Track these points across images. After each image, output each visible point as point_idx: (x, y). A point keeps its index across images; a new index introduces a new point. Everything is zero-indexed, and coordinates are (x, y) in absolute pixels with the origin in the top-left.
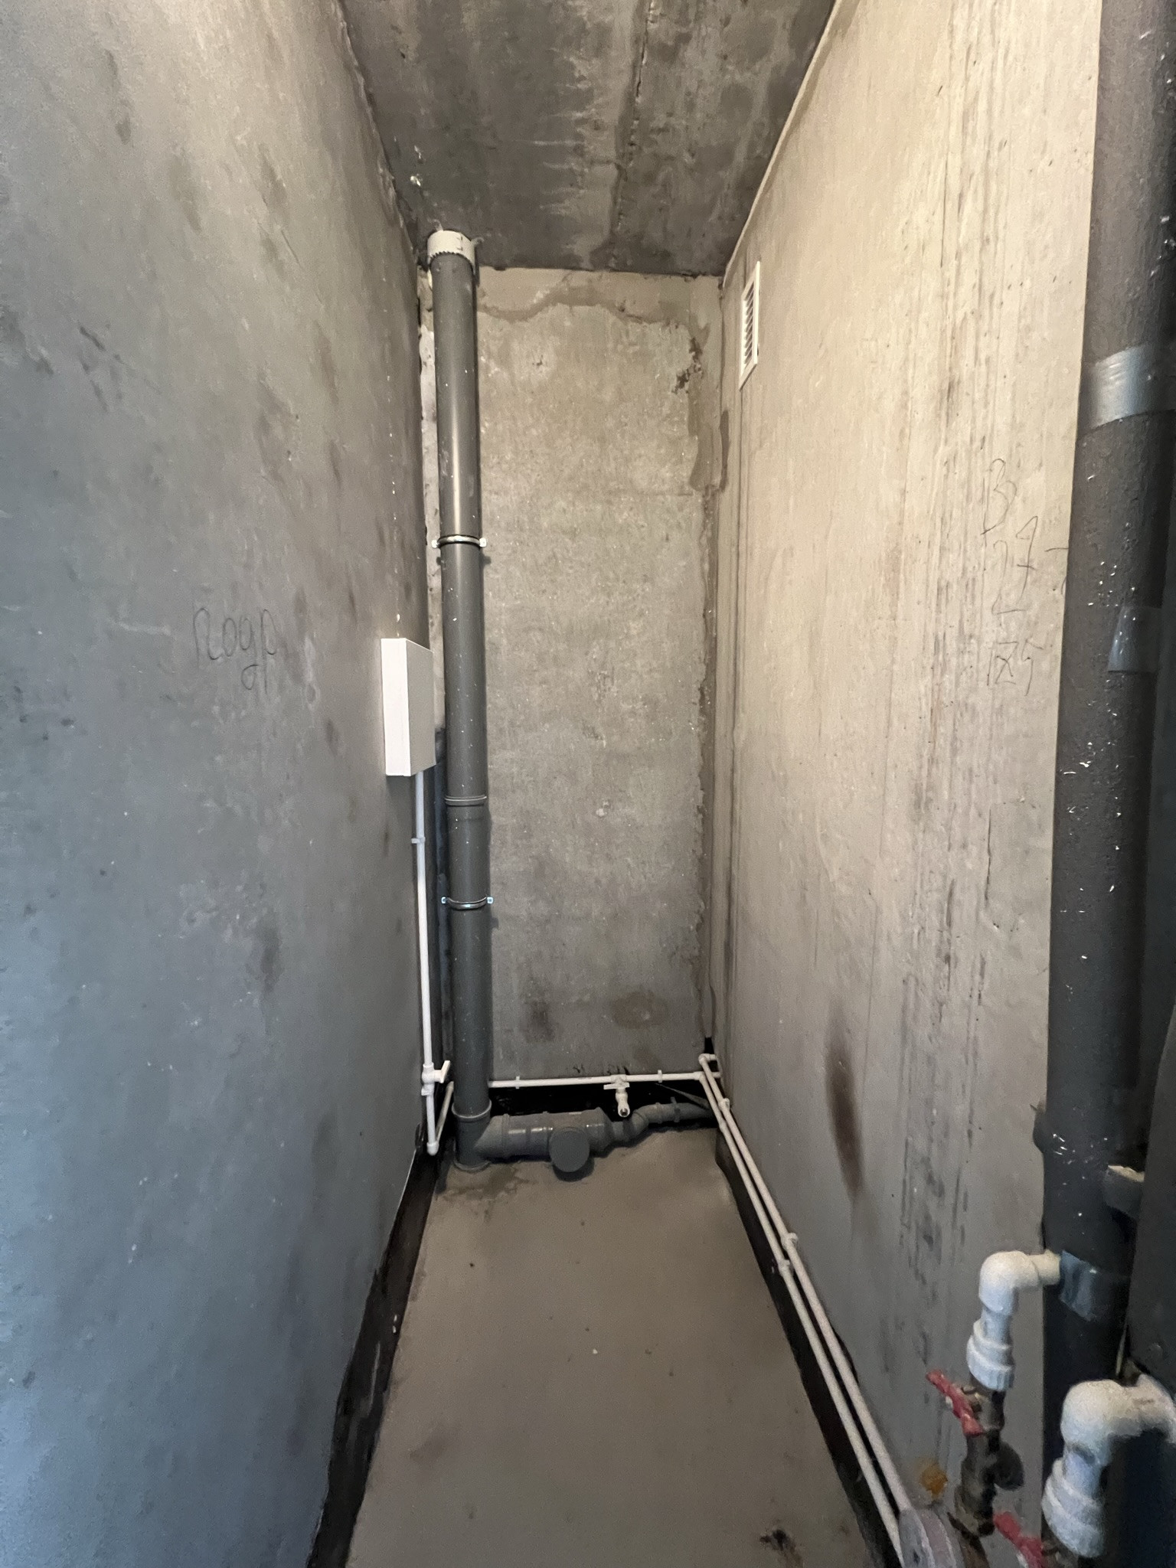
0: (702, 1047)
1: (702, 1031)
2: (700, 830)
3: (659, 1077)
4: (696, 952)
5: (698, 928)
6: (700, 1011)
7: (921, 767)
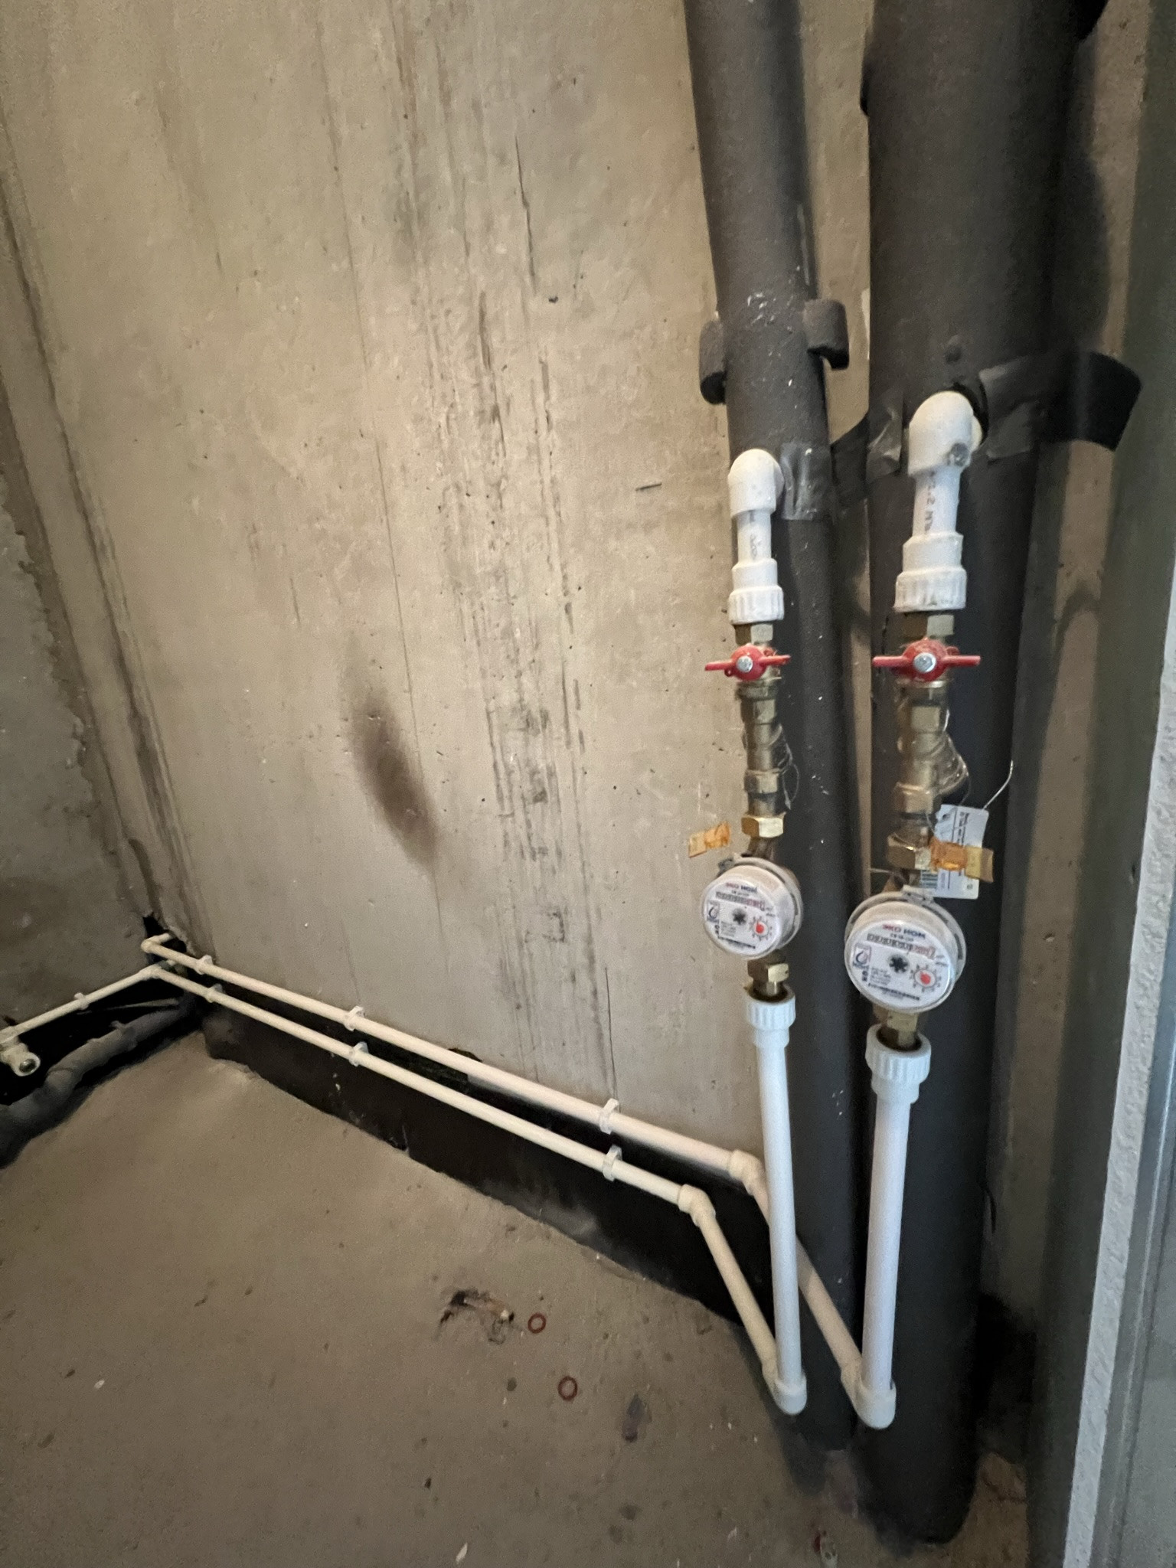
0: (143, 931)
1: (136, 910)
2: (39, 603)
3: (81, 1001)
4: (89, 797)
5: (81, 759)
6: (123, 880)
7: (399, 170)
